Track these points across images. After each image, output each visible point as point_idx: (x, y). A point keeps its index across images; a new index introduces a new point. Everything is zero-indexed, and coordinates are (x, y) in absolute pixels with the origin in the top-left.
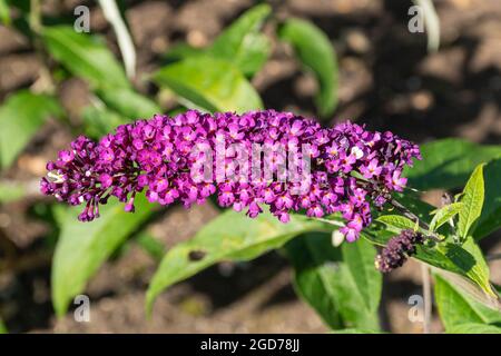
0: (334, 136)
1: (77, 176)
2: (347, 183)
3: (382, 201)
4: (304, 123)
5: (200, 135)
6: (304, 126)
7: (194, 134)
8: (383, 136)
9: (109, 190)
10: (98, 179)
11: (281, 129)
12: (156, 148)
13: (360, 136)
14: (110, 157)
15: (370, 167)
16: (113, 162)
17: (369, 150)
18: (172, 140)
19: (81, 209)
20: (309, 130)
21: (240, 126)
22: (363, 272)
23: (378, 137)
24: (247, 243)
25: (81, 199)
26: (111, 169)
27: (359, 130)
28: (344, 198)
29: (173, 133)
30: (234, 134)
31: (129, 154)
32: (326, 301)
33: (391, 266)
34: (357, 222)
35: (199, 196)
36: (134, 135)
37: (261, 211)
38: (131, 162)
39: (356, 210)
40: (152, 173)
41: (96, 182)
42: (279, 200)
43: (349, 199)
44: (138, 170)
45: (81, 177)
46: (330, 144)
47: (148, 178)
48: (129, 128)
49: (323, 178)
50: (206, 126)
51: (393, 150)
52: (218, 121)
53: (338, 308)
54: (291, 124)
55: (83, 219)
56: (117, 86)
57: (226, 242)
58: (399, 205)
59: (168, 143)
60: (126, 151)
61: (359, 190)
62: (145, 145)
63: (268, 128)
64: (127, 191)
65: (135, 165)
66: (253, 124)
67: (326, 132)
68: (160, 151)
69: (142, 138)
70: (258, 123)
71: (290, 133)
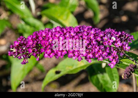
0: (106, 33)
1: (20, 50)
2: (110, 49)
3: (122, 55)
4: (95, 29)
5: (61, 34)
6: (96, 30)
7: (59, 34)
8: (121, 33)
9: (31, 54)
10: (27, 50)
11: (88, 32)
12: (46, 39)
13: (114, 33)
14: (31, 43)
15: (118, 43)
16: (32, 45)
17: (117, 38)
18: (52, 37)
19: (22, 60)
20: (97, 32)
21: (74, 31)
22: (113, 76)
23: (120, 33)
24: (74, 67)
25: (22, 57)
26: (32, 47)
27: (114, 31)
28: (109, 54)
29: (52, 34)
30: (73, 34)
31: (38, 42)
32: (100, 85)
33: (127, 77)
34: (114, 62)
35: (61, 55)
36: (39, 35)
37: (82, 59)
38: (38, 44)
39: (114, 58)
40: (46, 47)
41: (27, 51)
42: (88, 55)
43: (111, 54)
44: (41, 47)
45: (22, 50)
46: (104, 36)
47: (44, 49)
48: (37, 33)
49: (103, 48)
50: (63, 31)
51: (125, 37)
52: (67, 30)
53: (104, 87)
54: (91, 30)
55: (23, 64)
56: (28, 17)
57: (67, 68)
58: (127, 55)
59: (51, 37)
60: (36, 41)
61: (115, 51)
62: (43, 38)
63: (84, 32)
64: (37, 54)
65: (40, 45)
66: (78, 30)
67: (103, 32)
68: (48, 40)
69: (42, 36)
70: (80, 30)
71: (91, 33)
